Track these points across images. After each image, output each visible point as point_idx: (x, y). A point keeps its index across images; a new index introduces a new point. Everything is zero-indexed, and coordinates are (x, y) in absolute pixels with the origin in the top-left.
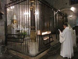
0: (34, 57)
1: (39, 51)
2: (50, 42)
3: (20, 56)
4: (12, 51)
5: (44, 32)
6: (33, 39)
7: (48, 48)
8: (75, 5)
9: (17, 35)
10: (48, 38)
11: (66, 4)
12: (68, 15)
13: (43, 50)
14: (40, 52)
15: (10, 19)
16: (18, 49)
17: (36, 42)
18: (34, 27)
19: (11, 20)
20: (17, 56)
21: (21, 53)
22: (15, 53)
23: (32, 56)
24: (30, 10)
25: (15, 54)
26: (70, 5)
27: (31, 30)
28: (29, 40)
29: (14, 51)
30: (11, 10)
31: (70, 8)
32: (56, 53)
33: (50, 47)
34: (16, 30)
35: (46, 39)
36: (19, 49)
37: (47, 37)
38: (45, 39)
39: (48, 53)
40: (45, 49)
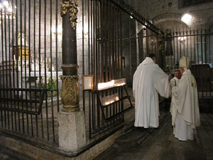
0: (73, 159)
1: (90, 138)
2: (124, 111)
3: (32, 153)
4: (8, 139)
5: (105, 82)
6: (69, 102)
7: (118, 130)
8: (193, 8)
9: (26, 90)
10: (117, 99)
11: (170, 4)
12: (175, 35)
13: (102, 135)
14: (93, 140)
15: (8, 45)
16: (26, 133)
17: (79, 110)
18: (71, 66)
19: (13, 47)
20: (23, 155)
21: (34, 144)
22: (15, 146)
23: (67, 156)
24: (62, 13)
25: (16, 149)
26: (179, 8)
27: (64, 74)
28: (58, 105)
29: (13, 140)
30: (7, 17)
31: (181, 15)
32: (141, 143)
33: (123, 126)
34: (24, 76)
35: (112, 102)
36: (30, 131)
37: (115, 97)
38: (107, 103)
39: (116, 142)
40: (107, 133)
